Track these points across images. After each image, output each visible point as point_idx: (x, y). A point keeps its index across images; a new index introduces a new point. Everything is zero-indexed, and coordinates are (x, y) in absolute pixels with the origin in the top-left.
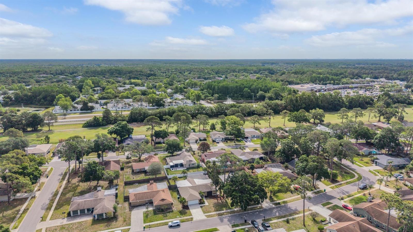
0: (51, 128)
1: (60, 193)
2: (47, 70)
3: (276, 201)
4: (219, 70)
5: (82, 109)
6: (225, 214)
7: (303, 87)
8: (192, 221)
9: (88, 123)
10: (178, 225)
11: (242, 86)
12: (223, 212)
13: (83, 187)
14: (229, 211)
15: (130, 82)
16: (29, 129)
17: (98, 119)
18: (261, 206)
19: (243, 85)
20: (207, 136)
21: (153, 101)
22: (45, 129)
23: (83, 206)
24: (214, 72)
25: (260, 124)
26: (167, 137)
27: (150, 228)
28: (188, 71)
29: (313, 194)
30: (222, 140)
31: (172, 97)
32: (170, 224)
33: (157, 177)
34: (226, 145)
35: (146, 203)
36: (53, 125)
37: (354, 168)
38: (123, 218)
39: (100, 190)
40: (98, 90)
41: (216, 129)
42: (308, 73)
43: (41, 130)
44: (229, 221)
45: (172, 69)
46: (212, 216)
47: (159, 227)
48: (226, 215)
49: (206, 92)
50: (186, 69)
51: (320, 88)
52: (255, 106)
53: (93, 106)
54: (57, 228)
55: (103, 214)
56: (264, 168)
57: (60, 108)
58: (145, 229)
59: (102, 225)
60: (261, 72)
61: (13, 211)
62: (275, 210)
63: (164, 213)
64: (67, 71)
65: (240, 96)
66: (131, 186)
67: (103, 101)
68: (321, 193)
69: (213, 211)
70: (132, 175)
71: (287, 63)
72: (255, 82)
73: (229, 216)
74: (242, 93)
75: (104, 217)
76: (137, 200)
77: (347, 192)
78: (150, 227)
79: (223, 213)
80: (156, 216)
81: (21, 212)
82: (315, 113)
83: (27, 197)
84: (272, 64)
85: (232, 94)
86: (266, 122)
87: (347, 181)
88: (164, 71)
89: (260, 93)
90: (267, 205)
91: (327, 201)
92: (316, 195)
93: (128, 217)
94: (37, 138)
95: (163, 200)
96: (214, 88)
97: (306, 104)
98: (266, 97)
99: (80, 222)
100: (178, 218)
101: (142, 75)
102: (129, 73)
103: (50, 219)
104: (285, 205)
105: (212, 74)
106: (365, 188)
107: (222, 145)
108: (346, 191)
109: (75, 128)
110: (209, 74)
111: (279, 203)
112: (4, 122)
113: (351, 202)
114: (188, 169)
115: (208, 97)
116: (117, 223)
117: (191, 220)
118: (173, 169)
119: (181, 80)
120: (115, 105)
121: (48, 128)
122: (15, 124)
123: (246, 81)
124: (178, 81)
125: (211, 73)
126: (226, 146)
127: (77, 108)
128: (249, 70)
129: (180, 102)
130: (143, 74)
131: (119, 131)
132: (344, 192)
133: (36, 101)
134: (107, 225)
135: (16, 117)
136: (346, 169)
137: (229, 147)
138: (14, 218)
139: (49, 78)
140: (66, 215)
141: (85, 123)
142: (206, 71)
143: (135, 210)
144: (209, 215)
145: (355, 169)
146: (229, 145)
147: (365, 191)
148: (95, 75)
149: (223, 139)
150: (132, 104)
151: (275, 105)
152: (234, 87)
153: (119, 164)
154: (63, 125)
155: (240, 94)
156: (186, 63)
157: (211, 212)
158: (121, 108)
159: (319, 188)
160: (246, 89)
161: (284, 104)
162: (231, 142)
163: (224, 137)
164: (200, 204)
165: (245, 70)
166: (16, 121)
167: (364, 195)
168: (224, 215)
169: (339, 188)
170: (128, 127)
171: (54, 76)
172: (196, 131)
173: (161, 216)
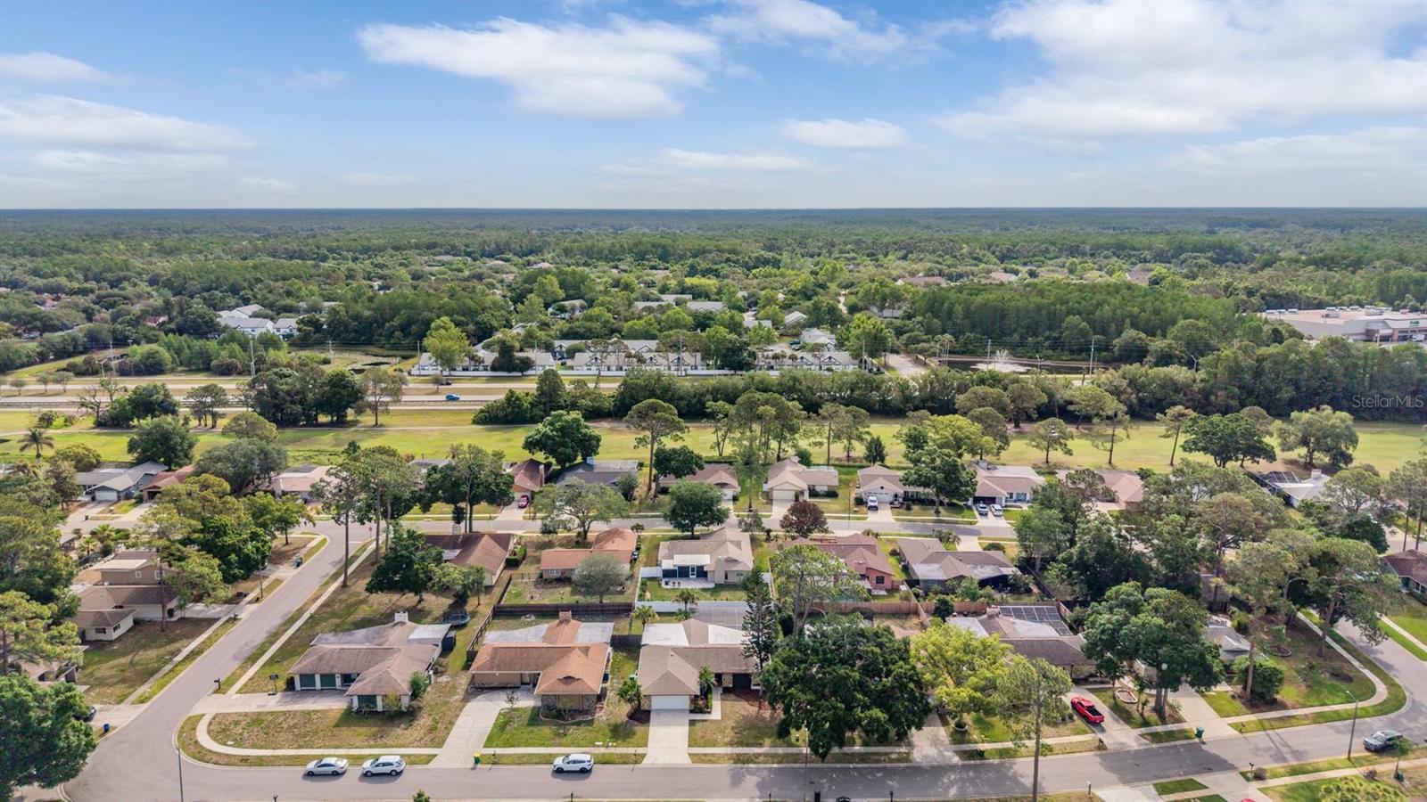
0: (382, 419)
1: (306, 616)
2: (456, 242)
3: (976, 743)
4: (1014, 246)
5: (496, 365)
6: (761, 758)
7: (1330, 321)
8: (637, 765)
9: (488, 412)
10: (585, 772)
11: (1058, 306)
12: (757, 750)
13: (375, 607)
14: (780, 751)
15: (681, 283)
16: (323, 419)
17: (517, 399)
18: (908, 754)
19: (1062, 304)
20: (843, 482)
21: (717, 350)
22: (368, 419)
23: (331, 663)
24: (993, 253)
25: (1069, 452)
26: (694, 474)
27: (494, 766)
28: (900, 249)
29: (1143, 741)
30: (891, 499)
31: (796, 340)
32: (559, 762)
33: (604, 601)
34: (897, 520)
35: (523, 684)
36: (387, 412)
37: (1390, 661)
38: (434, 720)
39: (403, 623)
40: (573, 309)
41: (888, 461)
42: (1378, 264)
43: (354, 423)
44: (761, 786)
45: (846, 243)
46: (713, 759)
47: (522, 767)
48: (762, 765)
49: (918, 322)
50: (895, 243)
51: (1406, 325)
52: (1080, 385)
53: (528, 358)
54: (241, 718)
55: (375, 696)
56: (985, 616)
57: (430, 358)
58: (479, 766)
59: (362, 730)
60: (1183, 256)
61: (162, 651)
62: (952, 777)
63: (560, 725)
64: (513, 246)
65: (1046, 344)
66: (511, 621)
67: (567, 344)
68: (1179, 739)
69: (726, 745)
70: (535, 586)
71: (1317, 225)
72: (1117, 292)
73: (770, 769)
74: (1055, 334)
75: (380, 708)
76: (492, 669)
77: (1297, 754)
78: (495, 760)
79: (754, 754)
80: (531, 728)
81: (179, 658)
82: (1310, 424)
83: (217, 616)
84: (1254, 225)
85: (1016, 337)
86: (1097, 447)
87: (1326, 709)
88: (817, 250)
89: (1130, 334)
90: (932, 752)
91: (1186, 774)
92: (1154, 746)
93: (447, 719)
94: (334, 446)
95: (569, 679)
96: (950, 312)
97: (1298, 388)
98: (1148, 351)
99: (309, 713)
100: (598, 746)
101: (734, 262)
102: (695, 256)
103: (239, 692)
104: (1002, 764)
105: (985, 260)
106: (1389, 748)
107: (884, 519)
108: (1296, 748)
109: (450, 424)
110: (975, 259)
111: (981, 754)
112: (261, 393)
113: (1289, 794)
114: (719, 588)
115: (919, 342)
116: (409, 731)
117: (636, 763)
118: (667, 584)
119: (856, 281)
120: (596, 359)
121: (374, 418)
122: (284, 399)
123: (1080, 290)
124: (844, 284)
125: (984, 255)
126: (899, 523)
127: (483, 362)
128: (1135, 250)
129: (808, 356)
130: (738, 260)
131: (550, 442)
132: (1284, 750)
133: (381, 335)
134: (374, 736)
135: (289, 380)
136: (1347, 661)
137: (905, 528)
138: (155, 671)
139: (454, 267)
140: (281, 684)
141: (482, 411)
142: (965, 250)
143: (480, 700)
144: (705, 755)
145: (1390, 667)
146: (910, 521)
147: (1384, 759)
148: (589, 262)
149: (896, 496)
150: (651, 359)
151: (1162, 387)
152: (1027, 311)
153: (505, 547)
154: (420, 412)
155: (1048, 338)
156: (910, 222)
157: (714, 746)
158: (614, 368)
159: (1180, 720)
160: (1074, 319)
161: (1202, 381)
162: (924, 510)
163: (901, 491)
164: (692, 711)
165: (1120, 250)
166: (288, 393)
167: (1372, 776)
168: (755, 763)
169: (1270, 732)
170: (584, 431)
171: (475, 260)
172: (814, 460)
173: (546, 731)
